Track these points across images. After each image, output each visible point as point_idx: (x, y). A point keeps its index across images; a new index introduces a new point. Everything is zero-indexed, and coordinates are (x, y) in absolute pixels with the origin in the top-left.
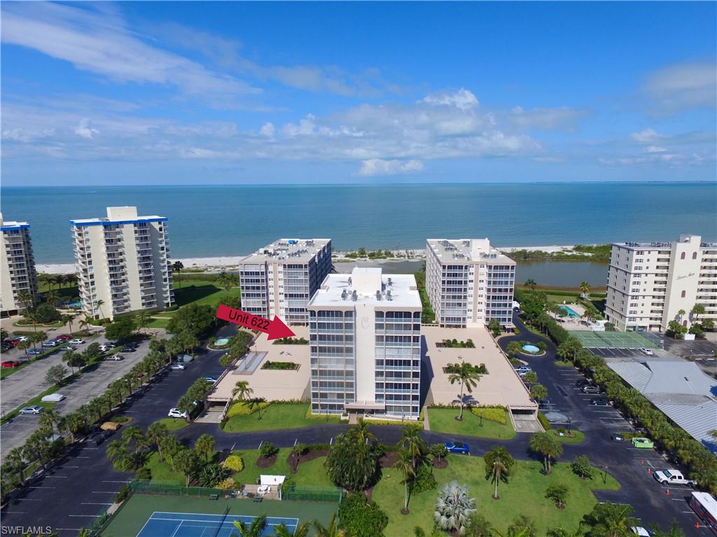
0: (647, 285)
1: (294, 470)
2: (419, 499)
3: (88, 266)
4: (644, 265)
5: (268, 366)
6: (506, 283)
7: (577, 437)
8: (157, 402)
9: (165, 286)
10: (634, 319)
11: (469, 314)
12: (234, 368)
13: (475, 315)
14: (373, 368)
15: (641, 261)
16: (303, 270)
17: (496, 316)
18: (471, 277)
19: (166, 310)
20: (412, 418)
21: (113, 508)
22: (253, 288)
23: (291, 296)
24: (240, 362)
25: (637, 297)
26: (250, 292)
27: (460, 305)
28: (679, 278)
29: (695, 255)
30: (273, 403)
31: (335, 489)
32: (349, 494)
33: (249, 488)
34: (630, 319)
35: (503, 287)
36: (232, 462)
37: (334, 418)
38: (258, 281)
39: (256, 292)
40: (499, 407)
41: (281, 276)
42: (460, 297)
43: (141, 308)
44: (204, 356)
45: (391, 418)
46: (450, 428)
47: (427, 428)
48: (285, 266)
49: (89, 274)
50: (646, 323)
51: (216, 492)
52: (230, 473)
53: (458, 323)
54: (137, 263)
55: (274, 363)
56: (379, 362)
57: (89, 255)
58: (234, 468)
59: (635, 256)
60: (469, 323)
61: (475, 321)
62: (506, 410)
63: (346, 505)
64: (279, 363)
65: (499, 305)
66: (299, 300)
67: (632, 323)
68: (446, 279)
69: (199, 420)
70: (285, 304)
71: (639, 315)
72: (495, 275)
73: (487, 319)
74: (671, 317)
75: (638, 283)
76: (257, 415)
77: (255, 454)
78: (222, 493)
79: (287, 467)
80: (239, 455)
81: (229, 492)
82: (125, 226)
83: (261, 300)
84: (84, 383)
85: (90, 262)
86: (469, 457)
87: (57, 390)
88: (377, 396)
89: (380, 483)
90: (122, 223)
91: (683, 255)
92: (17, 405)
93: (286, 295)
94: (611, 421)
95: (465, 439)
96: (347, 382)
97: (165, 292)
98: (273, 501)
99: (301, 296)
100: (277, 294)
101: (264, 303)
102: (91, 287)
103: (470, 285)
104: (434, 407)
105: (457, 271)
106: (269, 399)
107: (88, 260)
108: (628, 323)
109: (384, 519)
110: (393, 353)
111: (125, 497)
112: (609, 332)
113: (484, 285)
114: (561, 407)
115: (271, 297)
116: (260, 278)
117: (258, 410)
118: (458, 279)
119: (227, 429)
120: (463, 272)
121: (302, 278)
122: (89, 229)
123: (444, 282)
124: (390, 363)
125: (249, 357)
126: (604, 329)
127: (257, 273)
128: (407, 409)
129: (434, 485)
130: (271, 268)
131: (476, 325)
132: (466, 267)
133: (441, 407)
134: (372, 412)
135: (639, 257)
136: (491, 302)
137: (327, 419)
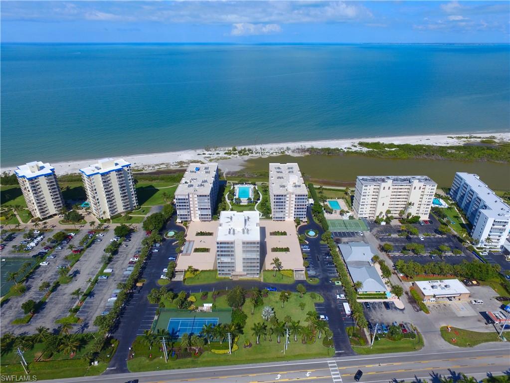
0: (368, 200)
1: (215, 301)
2: (257, 309)
3: (96, 195)
4: (367, 191)
5: (197, 250)
6: (303, 202)
7: (316, 282)
8: (153, 271)
9: (133, 198)
10: (362, 214)
11: (287, 215)
12: (181, 252)
13: (289, 215)
14: (242, 261)
15: (366, 189)
16: (207, 198)
17: (299, 216)
18: (288, 199)
19: (135, 210)
20: (256, 277)
21: (156, 317)
22: (183, 206)
23: (201, 209)
24: (183, 247)
25: (364, 205)
26: (181, 207)
27: (282, 211)
28: (382, 198)
29: (389, 188)
30: (202, 271)
31: (230, 307)
32: (235, 309)
33: (200, 308)
34: (360, 214)
35: (302, 204)
36: (191, 298)
37: (227, 278)
38: (185, 202)
39: (184, 207)
40: (290, 270)
41: (196, 199)
42: (282, 208)
43: (123, 211)
44: (164, 242)
45: (249, 277)
46: (271, 280)
47: (262, 281)
48: (198, 196)
49: (96, 198)
50: (367, 216)
51: (189, 310)
52: (192, 303)
53: (281, 219)
54: (119, 190)
55: (199, 249)
56: (244, 259)
57: (95, 190)
58: (193, 301)
59: (364, 188)
60: (287, 219)
61: (289, 218)
62: (293, 271)
63: (234, 313)
64: (201, 249)
65: (300, 212)
66: (206, 211)
67: (361, 216)
68: (276, 201)
69: (173, 280)
70: (199, 212)
71: (364, 212)
72: (298, 199)
73: (295, 218)
74: (377, 214)
75: (365, 199)
76: (197, 278)
77: (200, 294)
78: (191, 311)
79: (212, 299)
80: (194, 295)
81: (194, 310)
82: (111, 173)
83: (187, 211)
84: (117, 261)
85: (96, 193)
86: (276, 292)
87: (107, 266)
88: (243, 270)
89: (245, 304)
90: (110, 172)
91: (384, 188)
92: (94, 275)
93: (199, 209)
94: (331, 273)
95: (275, 284)
96: (232, 266)
97: (133, 201)
98: (209, 312)
99: (207, 209)
100: (194, 207)
101: (188, 212)
102: (98, 204)
103: (287, 202)
104: (266, 271)
105: (281, 197)
106: (200, 270)
107: (95, 192)
108: (359, 216)
109: (246, 317)
110: (249, 256)
111: (159, 314)
112: (350, 220)
113: (294, 202)
114: (315, 267)
115: (192, 209)
116: (186, 201)
117: (196, 275)
118: (281, 201)
119: (186, 284)
120: (283, 197)
121: (206, 201)
122: (93, 177)
123: (274, 202)
124: (248, 259)
125: (187, 244)
126: (348, 219)
127: (184, 199)
128: (255, 274)
129: (263, 304)
130: (191, 196)
131: (290, 219)
132: (285, 196)
133: (268, 270)
134: (241, 275)
135: (366, 188)
136: (296, 210)
137: (225, 278)
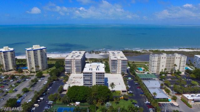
6: (125, 64)
11: (117, 71)
15: (154, 59)
17: (123, 71)
19: (47, 69)
24: (67, 82)
25: (154, 67)
27: (115, 69)
28: (162, 63)
29: (165, 58)
41: (74, 62)
43: (41, 69)
50: (156, 72)
53: (115, 73)
56: (96, 82)
57: (30, 57)
65: (124, 69)
66: (79, 67)
68: (112, 63)
71: (154, 70)
72: (123, 62)
75: (154, 63)
82: (38, 50)
93: (76, 67)
100: (73, 66)
103: (118, 64)
105: (114, 61)
108: (152, 72)
112: (148, 74)
113: (121, 64)
121: (79, 63)
124: (99, 82)
130: (72, 60)
132: (117, 61)
136: (122, 68)
